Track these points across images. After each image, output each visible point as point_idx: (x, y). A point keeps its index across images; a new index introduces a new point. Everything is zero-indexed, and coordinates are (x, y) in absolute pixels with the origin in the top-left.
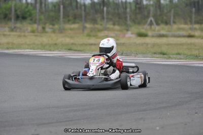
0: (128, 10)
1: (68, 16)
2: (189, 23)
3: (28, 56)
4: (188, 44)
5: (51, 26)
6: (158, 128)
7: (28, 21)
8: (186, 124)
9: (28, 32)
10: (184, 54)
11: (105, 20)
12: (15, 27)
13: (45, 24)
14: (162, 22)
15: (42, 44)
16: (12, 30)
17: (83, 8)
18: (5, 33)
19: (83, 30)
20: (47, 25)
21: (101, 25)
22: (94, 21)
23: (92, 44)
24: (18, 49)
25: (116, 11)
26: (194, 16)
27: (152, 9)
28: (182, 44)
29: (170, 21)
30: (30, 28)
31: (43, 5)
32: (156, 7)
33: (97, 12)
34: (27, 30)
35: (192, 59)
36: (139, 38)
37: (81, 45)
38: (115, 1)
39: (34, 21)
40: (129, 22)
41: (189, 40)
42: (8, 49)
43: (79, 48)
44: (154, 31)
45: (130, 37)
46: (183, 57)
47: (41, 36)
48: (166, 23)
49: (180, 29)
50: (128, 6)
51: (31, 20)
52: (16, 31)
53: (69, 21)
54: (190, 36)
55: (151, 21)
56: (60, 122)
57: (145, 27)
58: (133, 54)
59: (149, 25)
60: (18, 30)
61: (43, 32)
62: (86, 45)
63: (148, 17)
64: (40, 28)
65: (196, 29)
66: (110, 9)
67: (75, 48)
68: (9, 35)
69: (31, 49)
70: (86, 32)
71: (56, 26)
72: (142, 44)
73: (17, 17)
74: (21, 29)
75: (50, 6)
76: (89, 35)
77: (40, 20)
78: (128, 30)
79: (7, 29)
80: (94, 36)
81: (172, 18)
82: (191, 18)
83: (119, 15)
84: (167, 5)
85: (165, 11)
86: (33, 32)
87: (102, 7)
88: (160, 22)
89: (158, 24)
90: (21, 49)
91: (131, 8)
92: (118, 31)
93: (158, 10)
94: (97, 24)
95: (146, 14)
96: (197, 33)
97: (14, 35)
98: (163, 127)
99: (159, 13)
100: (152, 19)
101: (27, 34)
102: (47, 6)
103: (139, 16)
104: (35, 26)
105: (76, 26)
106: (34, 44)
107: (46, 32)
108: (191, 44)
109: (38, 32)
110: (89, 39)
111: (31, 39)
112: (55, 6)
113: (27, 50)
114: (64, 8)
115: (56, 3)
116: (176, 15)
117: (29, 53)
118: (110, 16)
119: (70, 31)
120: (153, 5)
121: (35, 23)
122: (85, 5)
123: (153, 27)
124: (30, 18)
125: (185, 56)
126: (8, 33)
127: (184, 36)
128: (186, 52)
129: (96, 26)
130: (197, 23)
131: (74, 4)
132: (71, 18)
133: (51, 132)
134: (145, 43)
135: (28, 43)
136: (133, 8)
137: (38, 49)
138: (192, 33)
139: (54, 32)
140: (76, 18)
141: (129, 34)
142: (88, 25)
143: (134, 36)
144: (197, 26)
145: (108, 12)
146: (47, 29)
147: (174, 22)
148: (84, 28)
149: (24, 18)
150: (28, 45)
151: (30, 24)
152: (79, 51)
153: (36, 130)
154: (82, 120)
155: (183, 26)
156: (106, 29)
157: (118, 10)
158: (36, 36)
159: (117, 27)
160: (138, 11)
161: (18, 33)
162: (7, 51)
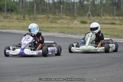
0: (75, 7)
1: (39, 10)
2: (112, 16)
3: (15, 34)
4: (112, 29)
5: (28, 16)
6: (95, 79)
7: (15, 12)
8: (112, 77)
9: (15, 20)
10: (110, 34)
11: (62, 13)
12: (7, 16)
13: (25, 14)
14: (96, 15)
15: (23, 27)
16: (5, 18)
17: (48, 5)
18: (1, 20)
19: (48, 19)
20: (26, 15)
21: (59, 16)
22: (55, 14)
23: (53, 27)
24: (9, 29)
25: (68, 7)
26: (115, 11)
27: (90, 6)
28: (108, 29)
29: (100, 14)
30: (16, 17)
31: (24, 3)
32: (92, 5)
33: (56, 8)
34: (14, 18)
35: (114, 37)
36: (82, 24)
37: (47, 28)
38: (67, 2)
39: (18, 13)
40: (76, 15)
41: (112, 26)
42: (2, 29)
43: (46, 29)
44: (91, 20)
45: (76, 24)
46: (109, 36)
47: (22, 22)
48: (98, 15)
49: (106, 19)
50: (75, 5)
51: (16, 12)
52: (7, 19)
53: (39, 13)
54: (113, 24)
55: (89, 14)
56: (36, 74)
57: (86, 17)
58: (78, 34)
59: (88, 16)
60: (8, 18)
61: (23, 20)
62: (50, 28)
63: (87, 11)
64: (22, 17)
65: (116, 19)
66: (64, 6)
67: (43, 30)
68: (3, 21)
69: (17, 30)
70: (50, 20)
71: (32, 16)
72: (84, 28)
73: (8, 10)
74: (10, 17)
75: (28, 4)
76: (51, 22)
77: (22, 12)
78: (75, 19)
79: (2, 17)
80: (54, 22)
81: (102, 12)
82: (113, 12)
83: (70, 10)
84: (99, 4)
85: (98, 8)
86: (17, 19)
87: (59, 5)
88: (94, 15)
89: (93, 16)
90: (11, 30)
91: (77, 6)
92: (69, 19)
93: (93, 8)
94: (56, 15)
95: (86, 9)
96: (117, 22)
97: (6, 21)
98: (98, 79)
99: (94, 9)
100: (90, 13)
101: (14, 20)
102: (26, 4)
103: (82, 11)
104: (19, 16)
105: (43, 16)
106: (18, 26)
107: (26, 20)
108: (113, 28)
109: (21, 19)
110: (51, 24)
111: (16, 23)
112: (31, 4)
113: (14, 30)
114: (37, 5)
115: (32, 2)
116: (105, 11)
117: (15, 32)
118: (64, 11)
119: (40, 19)
120: (90, 4)
121: (19, 14)
122: (49, 3)
123: (90, 17)
124: (16, 11)
125: (110, 36)
126: (2, 20)
127: (109, 24)
128: (110, 33)
129: (56, 16)
130: (117, 15)
131: (42, 3)
132: (40, 11)
133: (30, 80)
134: (85, 27)
135: (15, 26)
136: (78, 6)
137: (21, 30)
138: (114, 22)
139: (30, 19)
140: (43, 11)
141: (76, 22)
142: (51, 16)
143: (78, 23)
144: (117, 18)
145: (63, 8)
146: (26, 18)
147: (103, 15)
148: (49, 17)
149: (12, 11)
150: (15, 27)
151: (16, 14)
152: (46, 31)
153: (21, 79)
154: (49, 74)
155: (108, 17)
156: (62, 18)
157: (69, 7)
158: (19, 22)
159: (68, 17)
160: (81, 8)
161: (8, 20)
162: (2, 31)
